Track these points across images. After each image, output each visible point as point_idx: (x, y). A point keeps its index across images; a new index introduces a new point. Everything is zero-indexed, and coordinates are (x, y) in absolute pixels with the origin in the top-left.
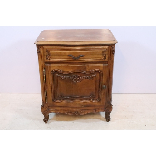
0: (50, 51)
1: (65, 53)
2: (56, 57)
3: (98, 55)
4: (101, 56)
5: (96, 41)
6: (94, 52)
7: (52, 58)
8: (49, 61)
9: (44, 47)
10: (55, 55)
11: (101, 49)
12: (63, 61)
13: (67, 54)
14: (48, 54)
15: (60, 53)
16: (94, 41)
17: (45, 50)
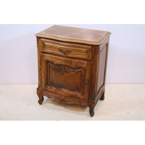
0: (45, 43)
1: (56, 46)
2: (49, 49)
3: (83, 52)
4: (85, 54)
5: (82, 40)
6: (79, 50)
7: (46, 49)
8: (44, 51)
9: (41, 39)
10: (49, 47)
11: (85, 48)
12: (55, 53)
13: (58, 48)
14: (43, 45)
15: (53, 46)
16: (80, 40)
17: (42, 42)
